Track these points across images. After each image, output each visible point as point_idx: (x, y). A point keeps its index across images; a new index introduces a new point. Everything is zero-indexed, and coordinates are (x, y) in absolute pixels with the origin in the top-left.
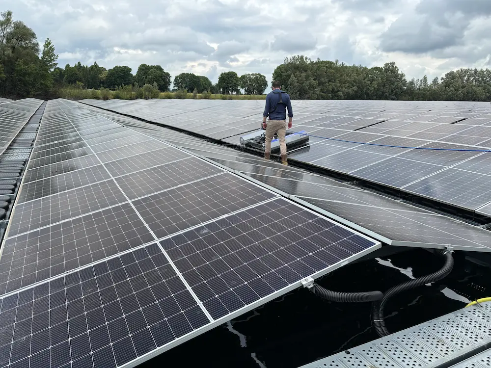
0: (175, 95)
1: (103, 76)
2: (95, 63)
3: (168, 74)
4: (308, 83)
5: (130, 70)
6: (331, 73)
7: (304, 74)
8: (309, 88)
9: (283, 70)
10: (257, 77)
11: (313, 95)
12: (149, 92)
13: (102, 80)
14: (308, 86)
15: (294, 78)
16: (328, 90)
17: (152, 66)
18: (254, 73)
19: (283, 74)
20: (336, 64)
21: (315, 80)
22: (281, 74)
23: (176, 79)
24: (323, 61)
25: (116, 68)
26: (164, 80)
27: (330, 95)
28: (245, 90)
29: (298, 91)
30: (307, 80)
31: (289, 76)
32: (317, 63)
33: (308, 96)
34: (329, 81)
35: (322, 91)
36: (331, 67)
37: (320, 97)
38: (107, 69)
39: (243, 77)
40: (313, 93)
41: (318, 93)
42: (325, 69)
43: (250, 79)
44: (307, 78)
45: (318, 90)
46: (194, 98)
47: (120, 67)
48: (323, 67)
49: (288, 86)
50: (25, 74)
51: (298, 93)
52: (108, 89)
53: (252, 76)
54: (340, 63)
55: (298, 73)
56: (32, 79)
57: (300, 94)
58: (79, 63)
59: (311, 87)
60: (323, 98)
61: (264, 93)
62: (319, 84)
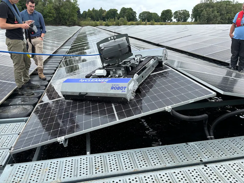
0: (136, 23)
1: (104, 14)
2: (101, 8)
3: (135, 12)
4: (213, 14)
5: (117, 11)
6: (229, 8)
7: (211, 9)
8: (214, 18)
9: (199, 7)
10: (184, 12)
11: (215, 21)
12: (122, 22)
13: (104, 17)
14: (213, 16)
15: (205, 12)
16: (226, 18)
17: (127, 8)
18: (183, 10)
19: (199, 9)
20: (233, 2)
21: (218, 12)
22: (197, 10)
23: (140, 15)
24: (224, 1)
25: (110, 10)
26: (133, 15)
27: (227, 21)
28: (177, 20)
29: (206, 19)
30: (212, 13)
31: (202, 11)
32: (220, 2)
33: (212, 22)
34: (227, 13)
35: (221, 19)
36: (229, 5)
37: (220, 22)
38: (107, 11)
39: (176, 12)
40: (216, 20)
41: (219, 20)
42: (226, 6)
43: (180, 13)
44: (213, 12)
45: (219, 19)
46: (145, 24)
47: (112, 9)
48: (224, 4)
49: (201, 17)
50: (64, 15)
51: (206, 20)
52: (102, 21)
53: (181, 12)
54: (235, 2)
55: (208, 9)
56: (68, 17)
57: (208, 21)
58: (94, 8)
59: (215, 17)
60: (222, 23)
61: (187, 21)
62: (220, 15)
